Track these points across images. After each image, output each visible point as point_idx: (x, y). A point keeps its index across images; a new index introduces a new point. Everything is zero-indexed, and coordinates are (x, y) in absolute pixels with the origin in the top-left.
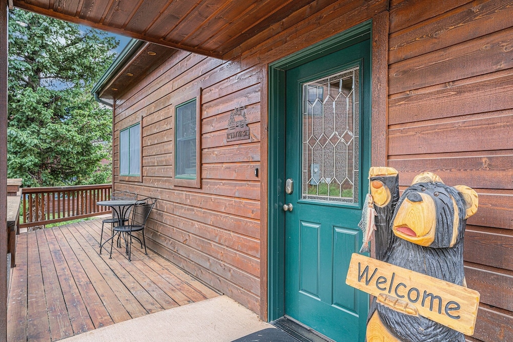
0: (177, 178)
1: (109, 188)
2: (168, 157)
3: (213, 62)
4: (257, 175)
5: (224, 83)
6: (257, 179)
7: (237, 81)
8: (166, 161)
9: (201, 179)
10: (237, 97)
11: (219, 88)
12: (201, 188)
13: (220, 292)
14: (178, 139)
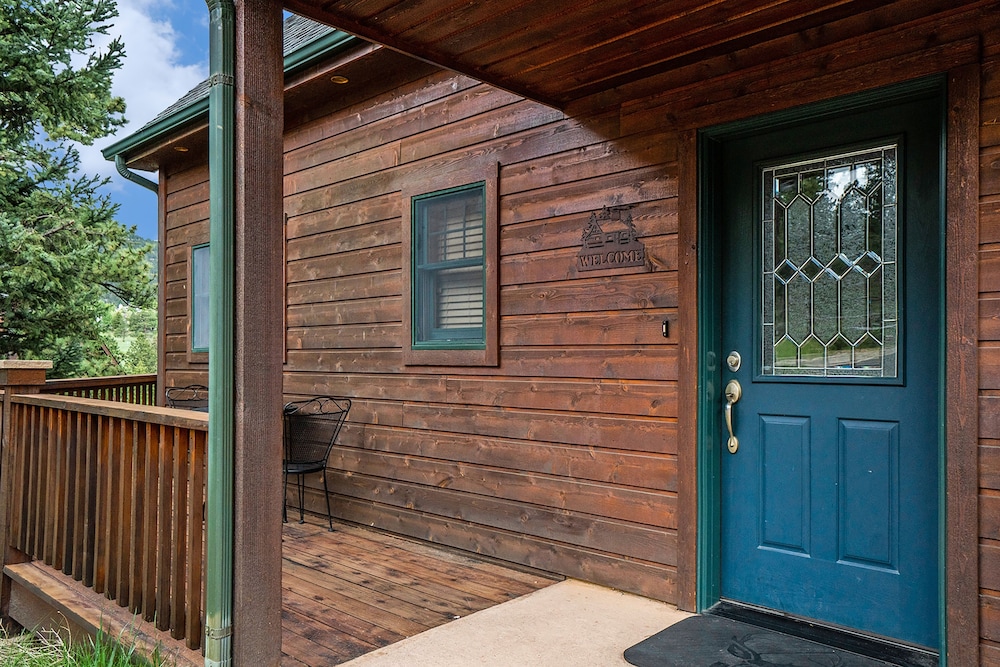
0: (419, 349)
1: (150, 383)
2: (382, 304)
3: (537, 113)
4: (667, 335)
5: (570, 157)
6: (666, 341)
7: (607, 154)
8: (376, 313)
9: (500, 348)
10: (607, 187)
11: (555, 165)
12: (499, 366)
13: (555, 576)
14: (418, 267)
